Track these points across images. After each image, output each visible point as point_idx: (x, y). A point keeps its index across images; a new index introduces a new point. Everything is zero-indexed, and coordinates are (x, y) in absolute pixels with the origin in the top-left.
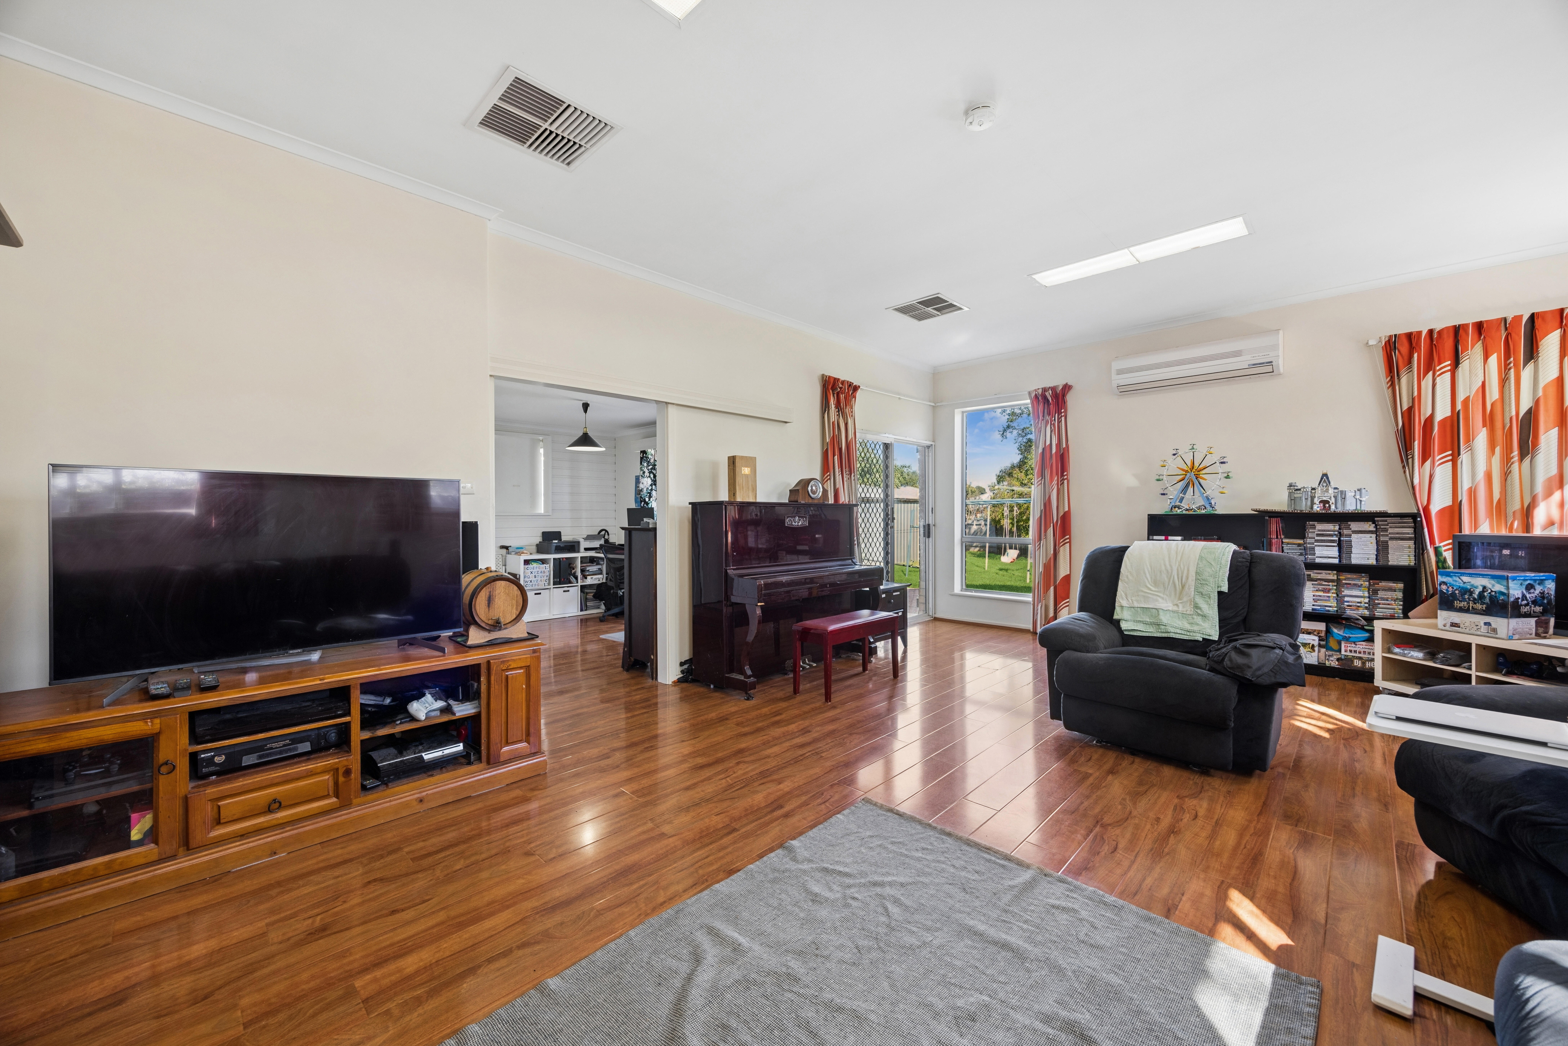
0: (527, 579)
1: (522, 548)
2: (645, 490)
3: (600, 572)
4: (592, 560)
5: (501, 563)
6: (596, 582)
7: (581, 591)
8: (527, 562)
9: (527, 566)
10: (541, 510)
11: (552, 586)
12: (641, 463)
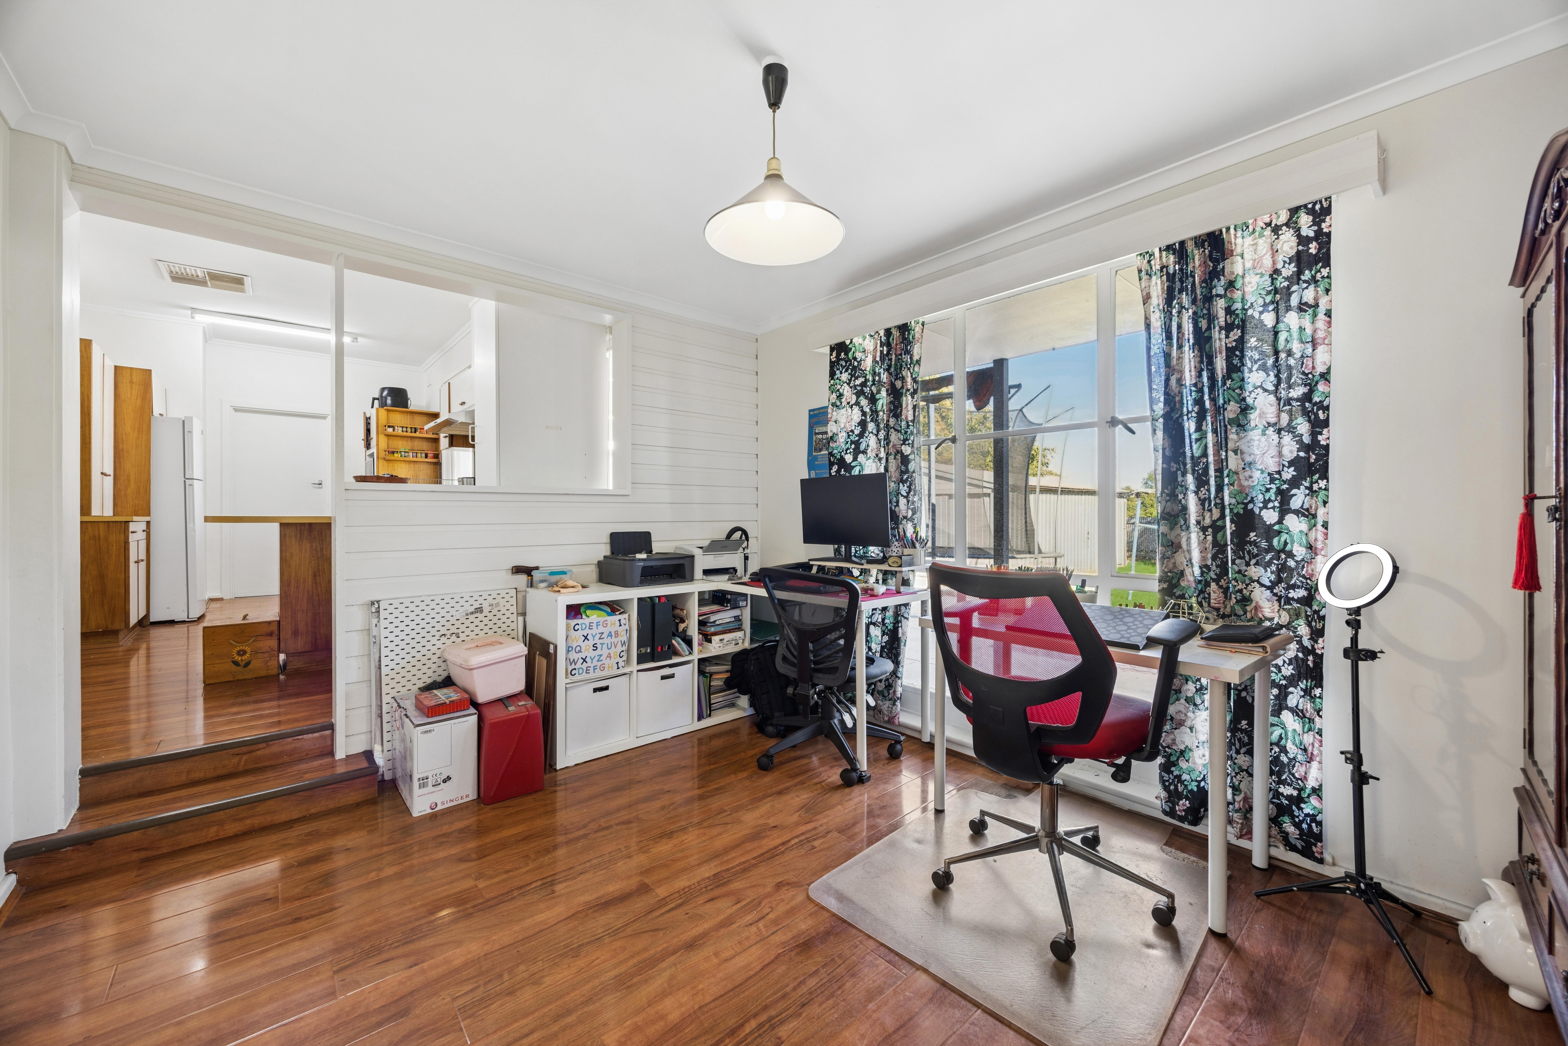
0: (573, 656)
1: (564, 573)
2: (842, 437)
3: (736, 625)
4: (720, 598)
5: (514, 609)
6: (732, 649)
7: (701, 672)
8: (574, 611)
9: (573, 622)
10: (607, 482)
11: (634, 667)
12: (832, 375)
